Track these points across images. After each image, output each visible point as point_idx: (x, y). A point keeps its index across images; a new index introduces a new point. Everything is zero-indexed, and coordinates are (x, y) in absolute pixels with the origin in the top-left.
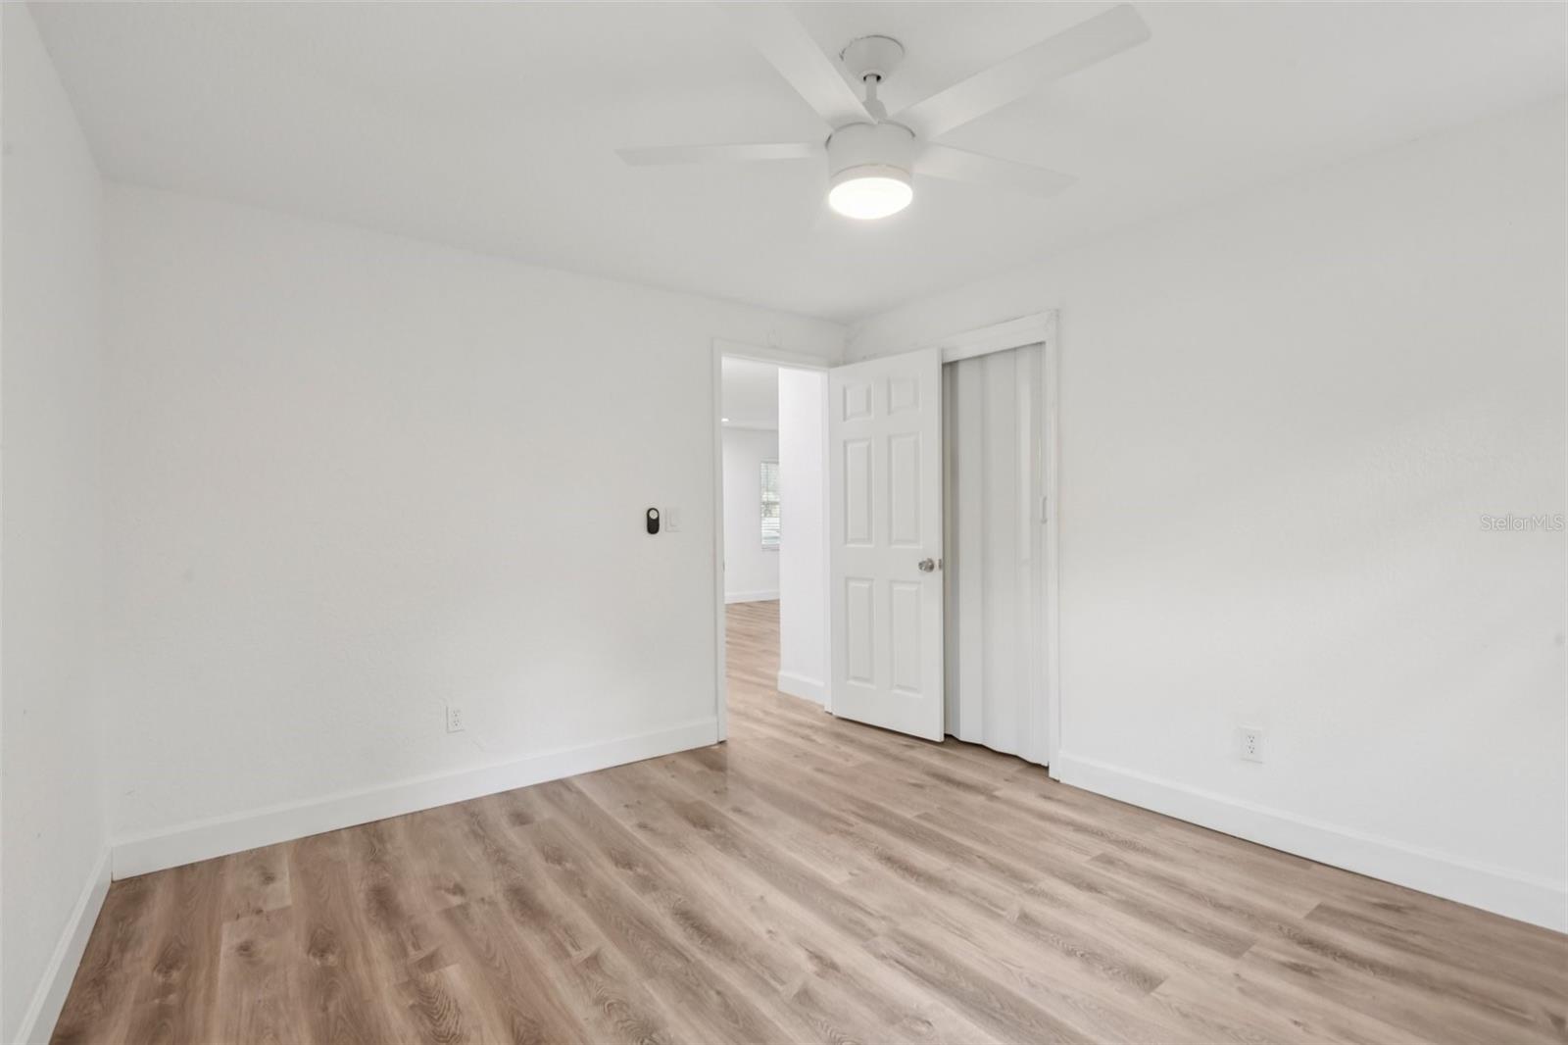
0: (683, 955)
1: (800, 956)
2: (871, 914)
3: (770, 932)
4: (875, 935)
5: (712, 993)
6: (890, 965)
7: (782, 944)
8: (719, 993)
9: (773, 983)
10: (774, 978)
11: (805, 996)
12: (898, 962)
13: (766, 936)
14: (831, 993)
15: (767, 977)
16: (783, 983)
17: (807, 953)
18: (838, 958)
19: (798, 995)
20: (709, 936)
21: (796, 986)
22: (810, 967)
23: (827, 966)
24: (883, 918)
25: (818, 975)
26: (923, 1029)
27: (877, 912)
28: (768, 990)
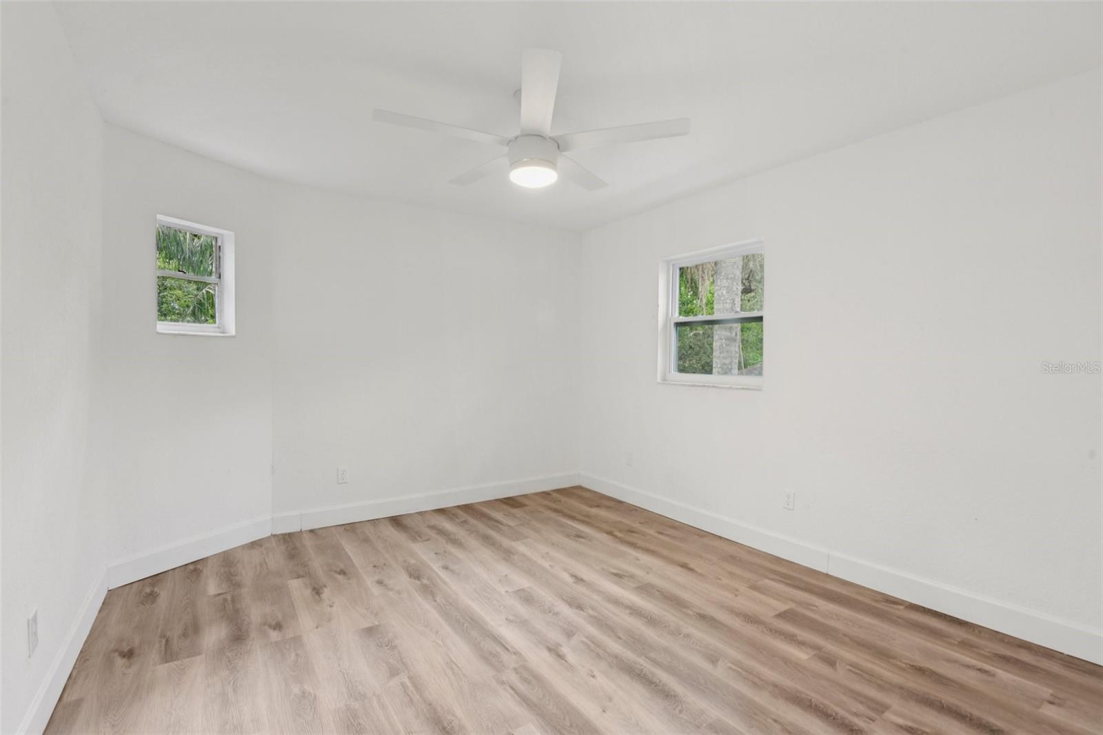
0: (652, 661)
1: (571, 658)
2: (512, 688)
3: (593, 677)
4: (515, 669)
5: (624, 638)
6: (514, 648)
7: (583, 667)
8: (620, 638)
9: (589, 643)
10: (588, 645)
11: (569, 634)
12: (507, 649)
13: (596, 673)
14: (555, 636)
15: (593, 646)
16: (582, 642)
17: (566, 659)
18: (545, 654)
19: (574, 634)
20: (639, 675)
21: (575, 640)
22: (565, 650)
23: (554, 651)
24: (503, 683)
25: (560, 645)
26: (511, 618)
27: (505, 689)
28: (591, 639)
